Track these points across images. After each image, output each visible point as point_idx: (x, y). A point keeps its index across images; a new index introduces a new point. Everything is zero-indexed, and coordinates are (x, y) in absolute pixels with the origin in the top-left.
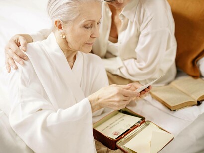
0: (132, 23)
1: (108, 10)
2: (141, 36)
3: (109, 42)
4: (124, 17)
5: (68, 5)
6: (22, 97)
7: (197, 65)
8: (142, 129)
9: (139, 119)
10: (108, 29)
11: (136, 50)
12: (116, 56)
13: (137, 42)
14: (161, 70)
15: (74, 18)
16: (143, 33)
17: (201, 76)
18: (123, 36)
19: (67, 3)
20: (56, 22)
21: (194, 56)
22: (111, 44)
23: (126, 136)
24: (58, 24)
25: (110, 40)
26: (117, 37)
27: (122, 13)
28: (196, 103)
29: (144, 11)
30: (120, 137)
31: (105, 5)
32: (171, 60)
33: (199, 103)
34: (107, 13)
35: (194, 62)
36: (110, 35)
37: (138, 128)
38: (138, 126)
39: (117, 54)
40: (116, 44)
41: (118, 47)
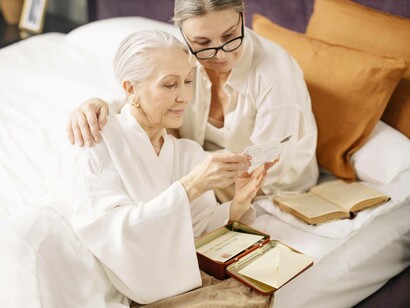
0: (243, 97)
1: (206, 78)
2: (258, 115)
3: (209, 125)
4: (230, 88)
5: (139, 56)
6: (91, 189)
7: (351, 162)
8: (264, 252)
9: (260, 238)
10: (205, 109)
11: (251, 139)
12: (222, 148)
13: (252, 126)
14: (292, 170)
15: (147, 74)
16: (260, 111)
17: (357, 179)
18: (231, 119)
19: (138, 53)
20: (125, 83)
21: (346, 147)
22: (214, 129)
23: (241, 260)
24: (128, 87)
25: (209, 121)
26: (223, 119)
27: (227, 82)
28: (349, 215)
29: (260, 78)
30: (232, 260)
31: (201, 71)
32: (308, 155)
33: (352, 216)
34: (203, 83)
35: (346, 157)
36: (210, 115)
37: (259, 251)
38: (258, 247)
39: (223, 145)
40: (221, 130)
41: (224, 134)
